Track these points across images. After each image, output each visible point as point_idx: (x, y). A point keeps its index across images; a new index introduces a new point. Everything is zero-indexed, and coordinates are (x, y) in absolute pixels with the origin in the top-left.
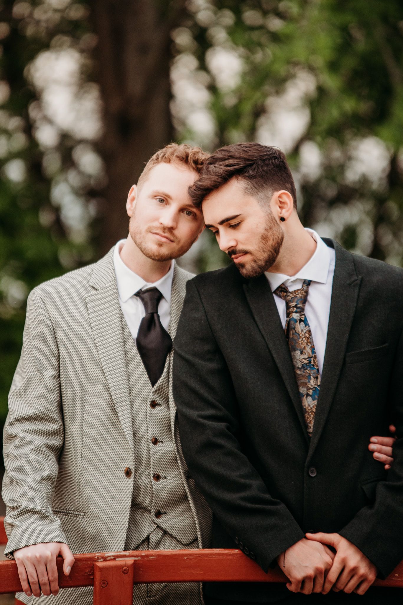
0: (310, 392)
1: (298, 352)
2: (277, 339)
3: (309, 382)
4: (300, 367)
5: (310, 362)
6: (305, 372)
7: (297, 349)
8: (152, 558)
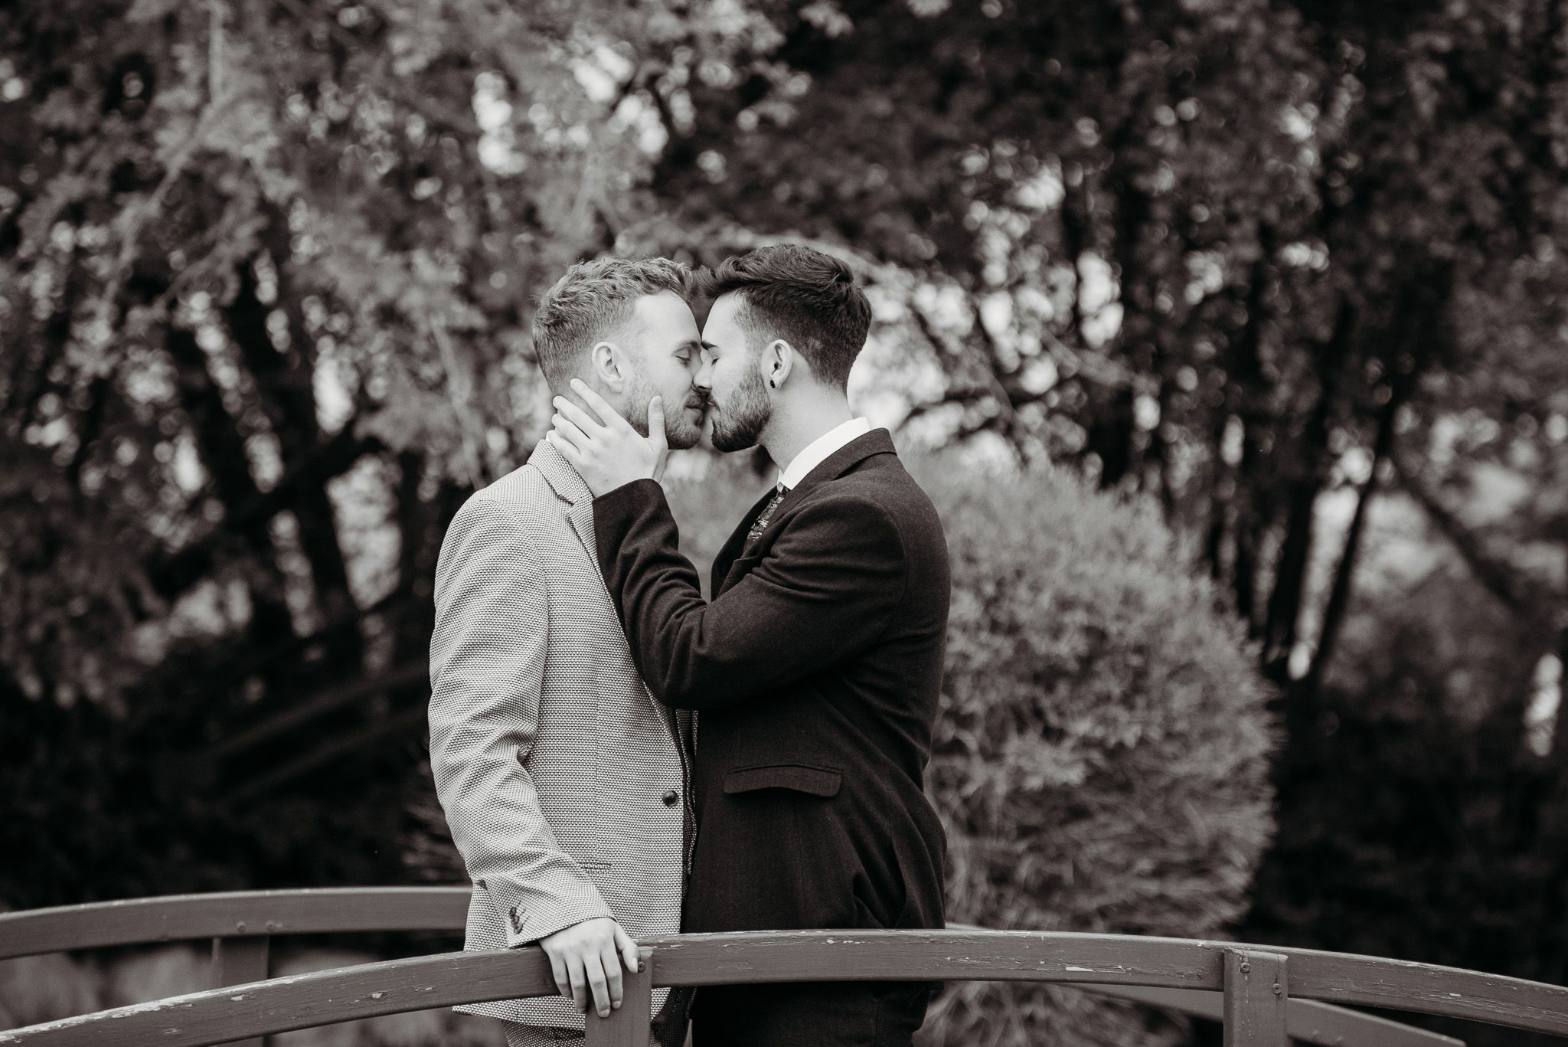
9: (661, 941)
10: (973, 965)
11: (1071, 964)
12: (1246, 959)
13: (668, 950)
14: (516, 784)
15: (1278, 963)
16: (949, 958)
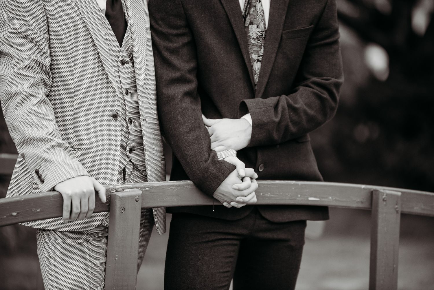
0: (260, 58)
1: (255, 26)
2: (237, 15)
3: (260, 50)
4: (255, 38)
5: (262, 35)
6: (258, 42)
7: (255, 24)
8: (148, 188)
9: (142, 186)
10: (271, 197)
11: (311, 196)
12: (385, 194)
13: (145, 190)
14: (43, 105)
15: (397, 196)
16: (261, 194)
